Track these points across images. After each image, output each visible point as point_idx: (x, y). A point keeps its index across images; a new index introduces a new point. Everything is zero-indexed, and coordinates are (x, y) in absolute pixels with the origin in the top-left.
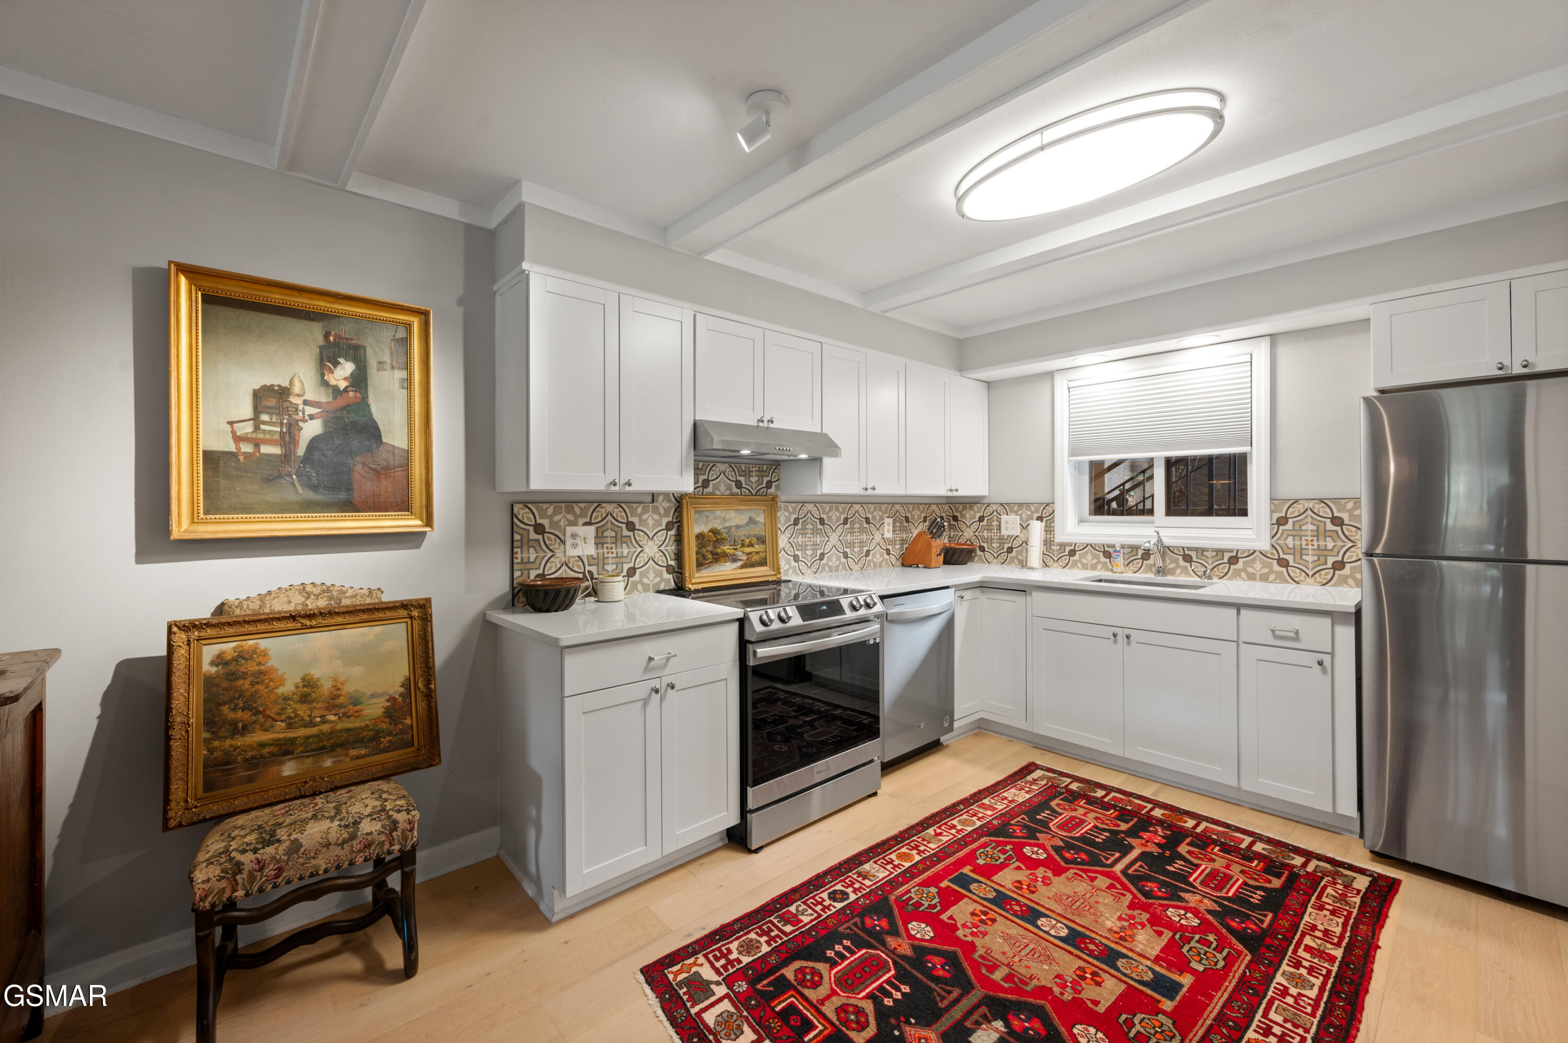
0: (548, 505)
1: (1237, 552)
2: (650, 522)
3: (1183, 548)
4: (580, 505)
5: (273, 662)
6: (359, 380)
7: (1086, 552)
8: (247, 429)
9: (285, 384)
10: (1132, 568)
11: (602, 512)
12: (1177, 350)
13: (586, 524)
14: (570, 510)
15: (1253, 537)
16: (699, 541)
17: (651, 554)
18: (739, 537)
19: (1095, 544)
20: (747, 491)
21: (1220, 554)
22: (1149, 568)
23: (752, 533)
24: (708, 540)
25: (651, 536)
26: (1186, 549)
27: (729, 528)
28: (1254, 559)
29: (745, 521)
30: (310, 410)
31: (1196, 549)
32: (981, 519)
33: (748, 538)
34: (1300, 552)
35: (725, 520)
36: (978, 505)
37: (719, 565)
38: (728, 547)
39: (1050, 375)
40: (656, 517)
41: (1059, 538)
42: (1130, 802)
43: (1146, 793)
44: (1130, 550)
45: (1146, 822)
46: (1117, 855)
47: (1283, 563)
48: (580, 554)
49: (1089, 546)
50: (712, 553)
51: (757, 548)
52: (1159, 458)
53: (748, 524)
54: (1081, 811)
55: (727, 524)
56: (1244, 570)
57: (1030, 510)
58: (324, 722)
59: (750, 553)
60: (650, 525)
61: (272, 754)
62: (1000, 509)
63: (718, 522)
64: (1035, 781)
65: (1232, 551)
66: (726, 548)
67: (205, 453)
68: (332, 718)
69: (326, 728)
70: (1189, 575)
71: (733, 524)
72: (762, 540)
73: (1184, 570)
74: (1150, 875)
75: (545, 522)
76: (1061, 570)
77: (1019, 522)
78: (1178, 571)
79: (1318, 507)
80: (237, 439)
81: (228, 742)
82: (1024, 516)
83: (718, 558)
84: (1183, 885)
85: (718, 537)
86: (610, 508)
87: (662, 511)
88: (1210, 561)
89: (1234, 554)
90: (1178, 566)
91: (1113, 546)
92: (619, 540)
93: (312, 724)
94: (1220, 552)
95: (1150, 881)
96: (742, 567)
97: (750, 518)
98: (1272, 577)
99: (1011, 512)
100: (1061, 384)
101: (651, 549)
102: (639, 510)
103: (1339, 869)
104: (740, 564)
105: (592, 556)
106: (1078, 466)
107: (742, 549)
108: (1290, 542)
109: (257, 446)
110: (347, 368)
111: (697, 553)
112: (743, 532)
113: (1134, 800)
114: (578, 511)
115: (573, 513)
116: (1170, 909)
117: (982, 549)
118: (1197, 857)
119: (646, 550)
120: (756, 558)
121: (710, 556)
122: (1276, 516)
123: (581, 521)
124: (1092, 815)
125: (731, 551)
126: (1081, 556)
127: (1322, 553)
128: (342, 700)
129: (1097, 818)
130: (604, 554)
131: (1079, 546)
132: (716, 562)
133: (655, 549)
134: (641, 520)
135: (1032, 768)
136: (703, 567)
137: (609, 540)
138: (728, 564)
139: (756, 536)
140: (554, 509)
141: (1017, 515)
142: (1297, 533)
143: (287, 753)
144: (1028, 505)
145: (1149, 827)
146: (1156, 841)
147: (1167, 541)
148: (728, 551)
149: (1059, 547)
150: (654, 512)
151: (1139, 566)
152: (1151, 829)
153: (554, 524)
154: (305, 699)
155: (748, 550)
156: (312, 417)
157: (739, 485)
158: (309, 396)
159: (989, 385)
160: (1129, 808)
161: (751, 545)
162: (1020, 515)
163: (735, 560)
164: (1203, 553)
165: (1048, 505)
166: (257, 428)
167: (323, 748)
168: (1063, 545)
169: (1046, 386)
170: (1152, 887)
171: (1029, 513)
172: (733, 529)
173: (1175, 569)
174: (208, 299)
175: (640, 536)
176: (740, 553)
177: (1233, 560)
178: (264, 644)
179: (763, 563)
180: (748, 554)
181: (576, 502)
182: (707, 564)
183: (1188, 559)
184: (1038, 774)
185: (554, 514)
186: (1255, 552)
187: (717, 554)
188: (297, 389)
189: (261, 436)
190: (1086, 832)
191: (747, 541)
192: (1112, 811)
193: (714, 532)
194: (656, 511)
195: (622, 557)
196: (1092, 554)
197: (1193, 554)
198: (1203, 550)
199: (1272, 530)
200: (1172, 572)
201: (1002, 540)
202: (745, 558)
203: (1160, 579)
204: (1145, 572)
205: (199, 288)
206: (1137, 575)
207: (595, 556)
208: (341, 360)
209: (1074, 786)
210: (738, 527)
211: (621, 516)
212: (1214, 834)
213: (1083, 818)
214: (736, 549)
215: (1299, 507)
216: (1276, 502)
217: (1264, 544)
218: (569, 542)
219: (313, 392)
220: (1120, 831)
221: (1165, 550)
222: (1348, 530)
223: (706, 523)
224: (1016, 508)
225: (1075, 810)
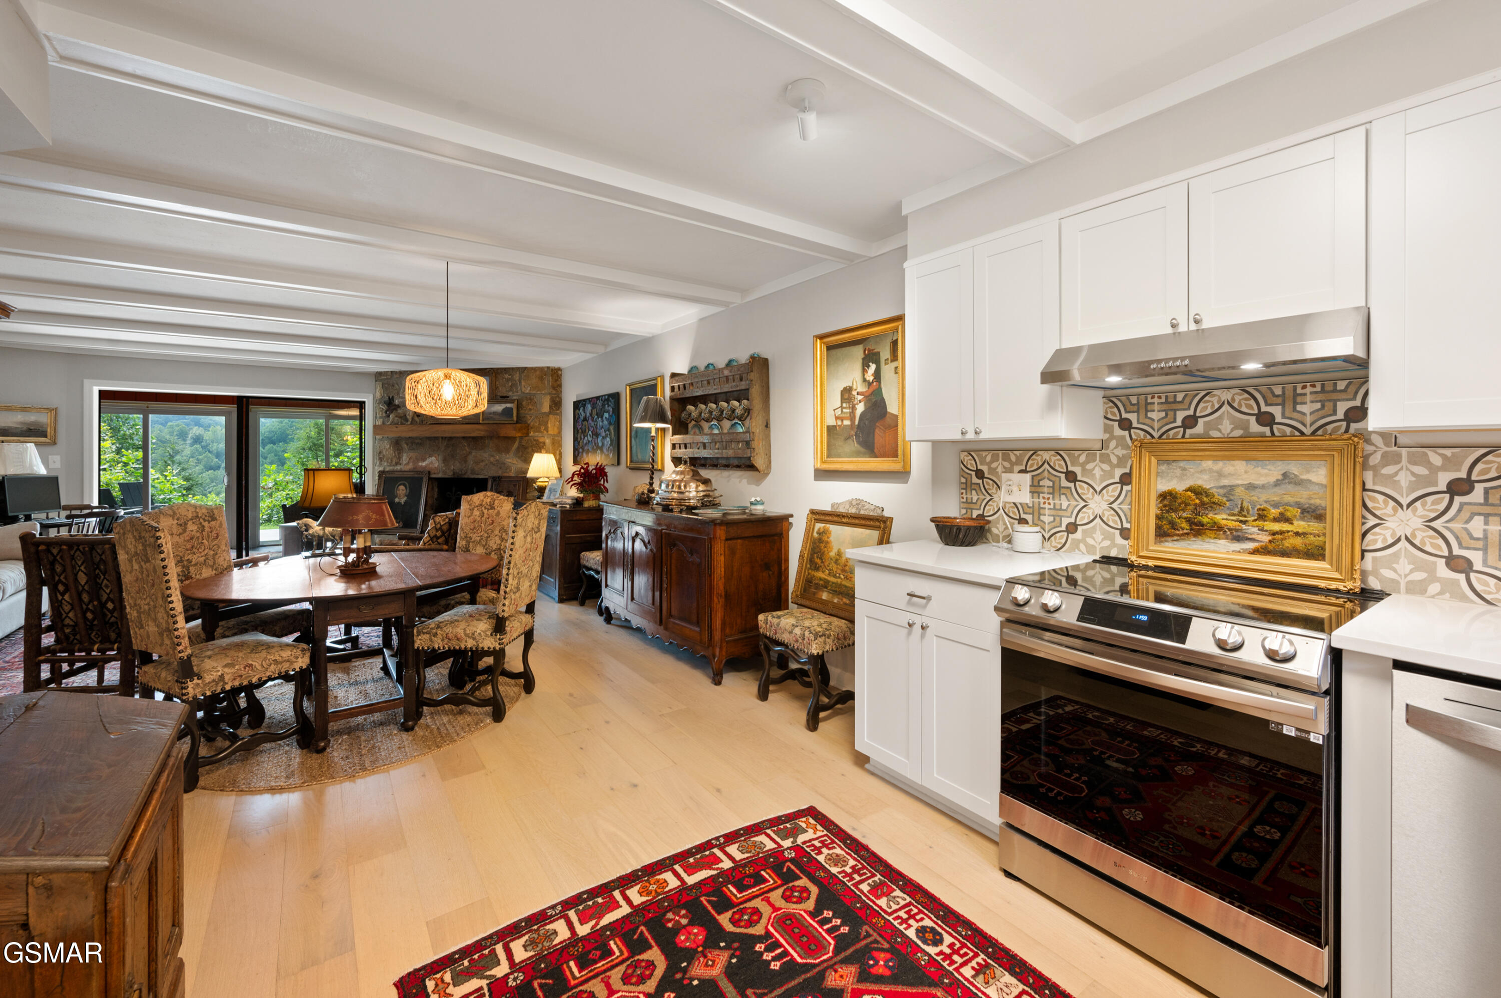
0: (987, 453)
2: (1097, 472)
4: (1015, 452)
5: (832, 539)
6: (877, 375)
8: (839, 412)
9: (851, 385)
11: (1038, 460)
13: (1021, 471)
14: (1006, 458)
16: (1166, 502)
17: (1099, 511)
18: (1253, 505)
20: (1288, 430)
23: (1288, 499)
24: (1184, 502)
25: (1098, 490)
27: (1231, 488)
29: (1272, 479)
30: (860, 397)
33: (1276, 505)
35: (1220, 475)
37: (1203, 540)
38: (1225, 516)
40: (1106, 467)
48: (1017, 501)
50: (1188, 520)
51: (1300, 525)
53: (1277, 484)
55: (1225, 482)
58: (839, 577)
59: (1281, 533)
60: (1098, 476)
61: (822, 586)
63: (1206, 477)
66: (1221, 517)
67: (828, 427)
68: (842, 577)
69: (839, 580)
71: (1240, 482)
72: (1316, 514)
75: (985, 468)
80: (837, 418)
81: (813, 572)
83: (1198, 529)
85: (1205, 499)
86: (1046, 456)
87: (1114, 460)
92: (1057, 490)
93: (835, 576)
96: (1255, 552)
97: (1285, 475)
101: (1098, 505)
102: (1083, 458)
104: (1251, 546)
105: (1027, 504)
107: (1260, 523)
109: (842, 421)
110: (873, 367)
111: (1158, 518)
112: (1261, 498)
114: (1013, 458)
115: (1009, 460)
119: (1092, 504)
120: (1298, 542)
121: (1185, 525)
123: (1017, 468)
125: (1232, 524)
128: (847, 568)
130: (1039, 504)
132: (1195, 536)
133: (1105, 506)
134: (1084, 470)
136: (1169, 539)
137: (1046, 490)
138: (1223, 542)
139: (1298, 505)
140: (992, 456)
143: (826, 587)
148: (1224, 522)
150: (1102, 461)
153: (993, 471)
154: (836, 562)
155: (1276, 527)
156: (860, 402)
157: (1266, 419)
158: (859, 390)
161: (1283, 518)
163: (1238, 538)
166: (842, 411)
167: (836, 591)
172: (1239, 491)
174: (829, 348)
175: (1082, 488)
176: (1255, 530)
178: (832, 528)
179: (1315, 553)
180: (1274, 534)
181: (1012, 450)
182: (1178, 535)
185: (992, 461)
187: (1201, 524)
188: (854, 387)
189: (843, 415)
191: (1274, 512)
193: (1197, 491)
194: (1105, 459)
195: (1061, 509)
202: (1265, 538)
205: (824, 343)
207: (1031, 505)
208: (871, 364)
210: (1251, 487)
211: (1060, 465)
214: (1244, 522)
218: (1003, 488)
219: (860, 387)
223: (1181, 478)
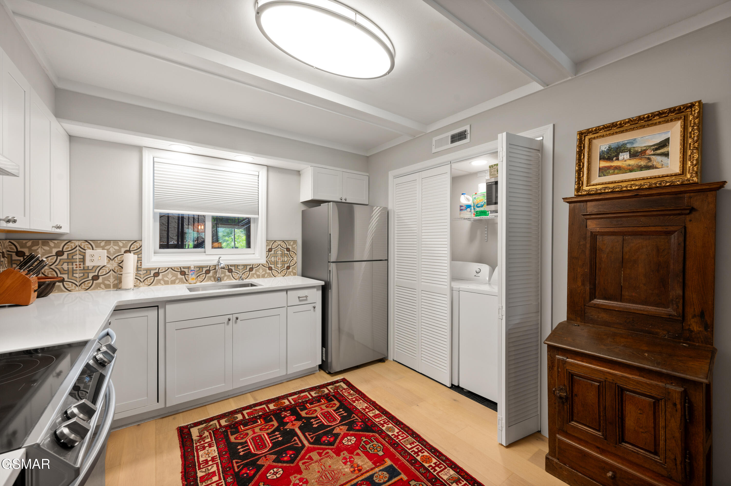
1: (253, 265)
3: (228, 265)
7: (168, 273)
10: (199, 279)
12: (226, 159)
15: (259, 258)
19: (174, 268)
21: (245, 267)
22: (210, 279)
26: (229, 266)
28: (259, 268)
31: (234, 266)
32: (59, 254)
34: (276, 263)
36: (56, 242)
39: (140, 149)
41: (146, 265)
42: (256, 410)
43: (252, 402)
44: (198, 269)
45: (277, 414)
46: (296, 438)
47: (270, 269)
49: (170, 269)
52: (209, 216)
54: (250, 432)
56: (256, 274)
57: (119, 246)
62: (83, 245)
64: (201, 437)
65: (250, 265)
70: (231, 279)
73: (228, 277)
74: (317, 435)
76: (147, 287)
77: (106, 255)
78: (225, 278)
79: (282, 244)
82: (112, 250)
84: (328, 429)
88: (241, 271)
89: (251, 266)
90: (225, 275)
91: (189, 268)
94: (245, 266)
95: (322, 437)
98: (266, 275)
99: (96, 247)
100: (147, 157)
103: (335, 385)
106: (154, 216)
108: (273, 259)
113: (256, 408)
116: (344, 441)
117: (63, 281)
118: (312, 414)
122: (268, 247)
124: (257, 430)
126: (166, 276)
127: (283, 262)
129: (261, 429)
131: (163, 269)
135: (185, 431)
141: (103, 249)
142: (275, 255)
144: (116, 242)
145: (281, 415)
146: (293, 419)
149: (145, 272)
151: (204, 278)
152: (283, 415)
159: (72, 138)
160: (260, 413)
162: (108, 250)
164: (237, 267)
165: (135, 242)
168: (148, 270)
169: (135, 155)
170: (326, 440)
171: (116, 248)
173: (224, 277)
177: (251, 269)
183: (230, 271)
184: (195, 432)
186: (260, 264)
190: (271, 441)
192: (259, 420)
196: (172, 274)
197: (233, 268)
198: (238, 266)
199: (266, 254)
200: (223, 279)
201: (86, 270)
204: (208, 281)
206: (202, 283)
209: (223, 422)
212: (298, 400)
213: (256, 435)
215: (276, 244)
216: (267, 241)
217: (263, 261)
220: (277, 427)
222: (291, 253)
224: (103, 244)
225: (247, 434)
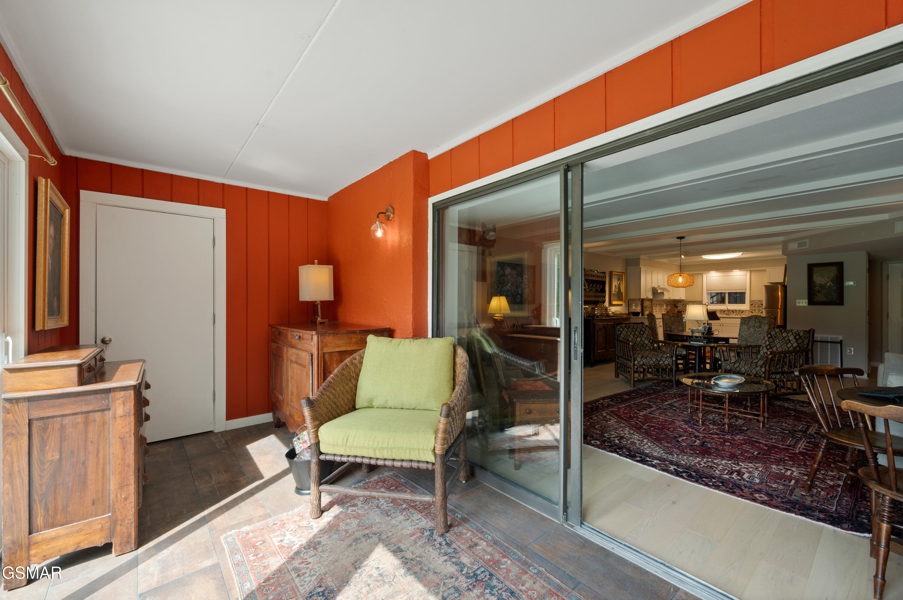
1: (742, 309)
10: (721, 314)
15: (746, 307)
19: (713, 309)
22: (725, 314)
26: (732, 310)
28: (746, 312)
31: (734, 310)
32: (683, 305)
39: (702, 274)
44: (721, 310)
47: (752, 312)
52: (727, 292)
56: (744, 314)
73: (732, 314)
79: (759, 302)
91: (717, 310)
94: (740, 311)
100: (705, 277)
106: (708, 293)
108: (753, 308)
122: (750, 304)
142: (755, 307)
147: (729, 309)
169: (701, 276)
177: (742, 312)
183: (733, 312)
198: (736, 310)
199: (750, 306)
200: (730, 315)
203: (727, 316)
215: (755, 302)
216: (750, 301)
217: (748, 309)
221: (728, 310)
222: (762, 304)
